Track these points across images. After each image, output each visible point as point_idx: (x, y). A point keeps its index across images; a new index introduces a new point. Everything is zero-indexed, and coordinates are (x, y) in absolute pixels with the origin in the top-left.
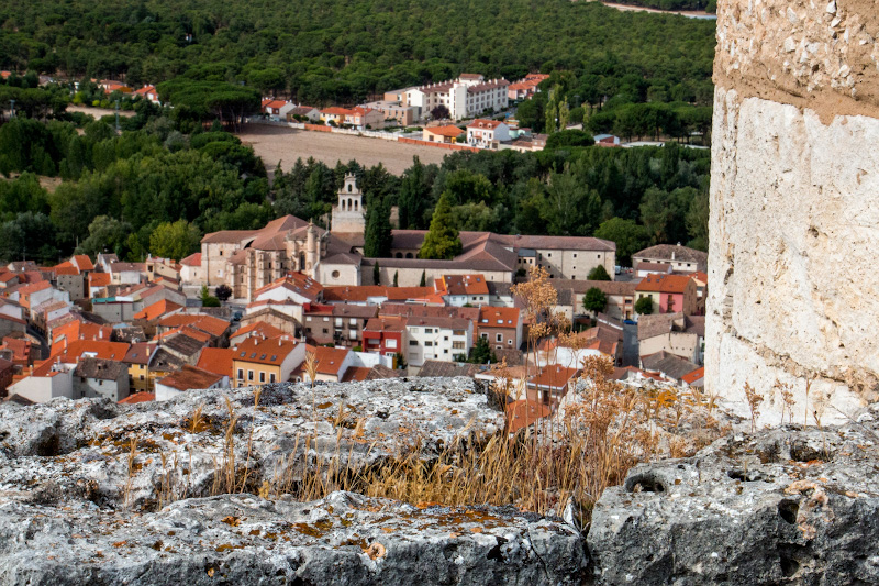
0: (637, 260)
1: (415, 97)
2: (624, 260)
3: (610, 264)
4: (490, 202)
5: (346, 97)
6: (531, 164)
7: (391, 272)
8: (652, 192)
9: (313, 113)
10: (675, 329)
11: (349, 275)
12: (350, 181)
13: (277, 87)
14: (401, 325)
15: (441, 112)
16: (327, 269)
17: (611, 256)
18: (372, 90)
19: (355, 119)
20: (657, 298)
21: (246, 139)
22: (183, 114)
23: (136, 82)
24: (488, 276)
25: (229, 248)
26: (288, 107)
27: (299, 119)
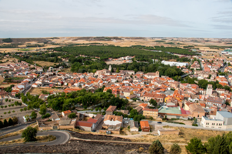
0: (137, 73)
1: (123, 58)
2: (135, 73)
3: (134, 73)
4: (124, 68)
5: (116, 58)
6: (130, 64)
7: (113, 74)
8: (140, 66)
9: (113, 59)
10: (137, 79)
11: (109, 74)
12: (110, 66)
13: (111, 57)
14: (110, 79)
15: (125, 59)
16: (107, 74)
17: (134, 72)
18: (119, 57)
19: (117, 60)
20: (137, 76)
21: (105, 62)
22: (101, 60)
23: (99, 57)
24: (121, 74)
25: (99, 72)
26: (111, 59)
27: (112, 60)
